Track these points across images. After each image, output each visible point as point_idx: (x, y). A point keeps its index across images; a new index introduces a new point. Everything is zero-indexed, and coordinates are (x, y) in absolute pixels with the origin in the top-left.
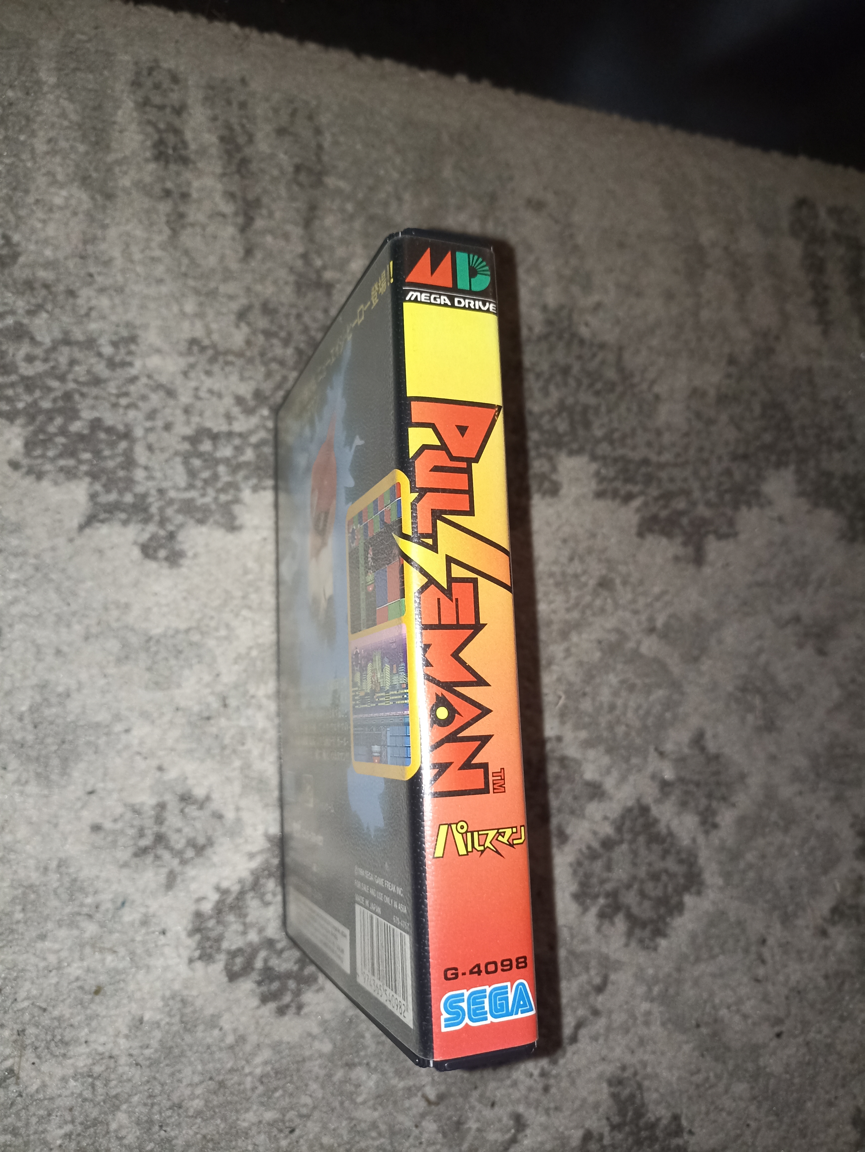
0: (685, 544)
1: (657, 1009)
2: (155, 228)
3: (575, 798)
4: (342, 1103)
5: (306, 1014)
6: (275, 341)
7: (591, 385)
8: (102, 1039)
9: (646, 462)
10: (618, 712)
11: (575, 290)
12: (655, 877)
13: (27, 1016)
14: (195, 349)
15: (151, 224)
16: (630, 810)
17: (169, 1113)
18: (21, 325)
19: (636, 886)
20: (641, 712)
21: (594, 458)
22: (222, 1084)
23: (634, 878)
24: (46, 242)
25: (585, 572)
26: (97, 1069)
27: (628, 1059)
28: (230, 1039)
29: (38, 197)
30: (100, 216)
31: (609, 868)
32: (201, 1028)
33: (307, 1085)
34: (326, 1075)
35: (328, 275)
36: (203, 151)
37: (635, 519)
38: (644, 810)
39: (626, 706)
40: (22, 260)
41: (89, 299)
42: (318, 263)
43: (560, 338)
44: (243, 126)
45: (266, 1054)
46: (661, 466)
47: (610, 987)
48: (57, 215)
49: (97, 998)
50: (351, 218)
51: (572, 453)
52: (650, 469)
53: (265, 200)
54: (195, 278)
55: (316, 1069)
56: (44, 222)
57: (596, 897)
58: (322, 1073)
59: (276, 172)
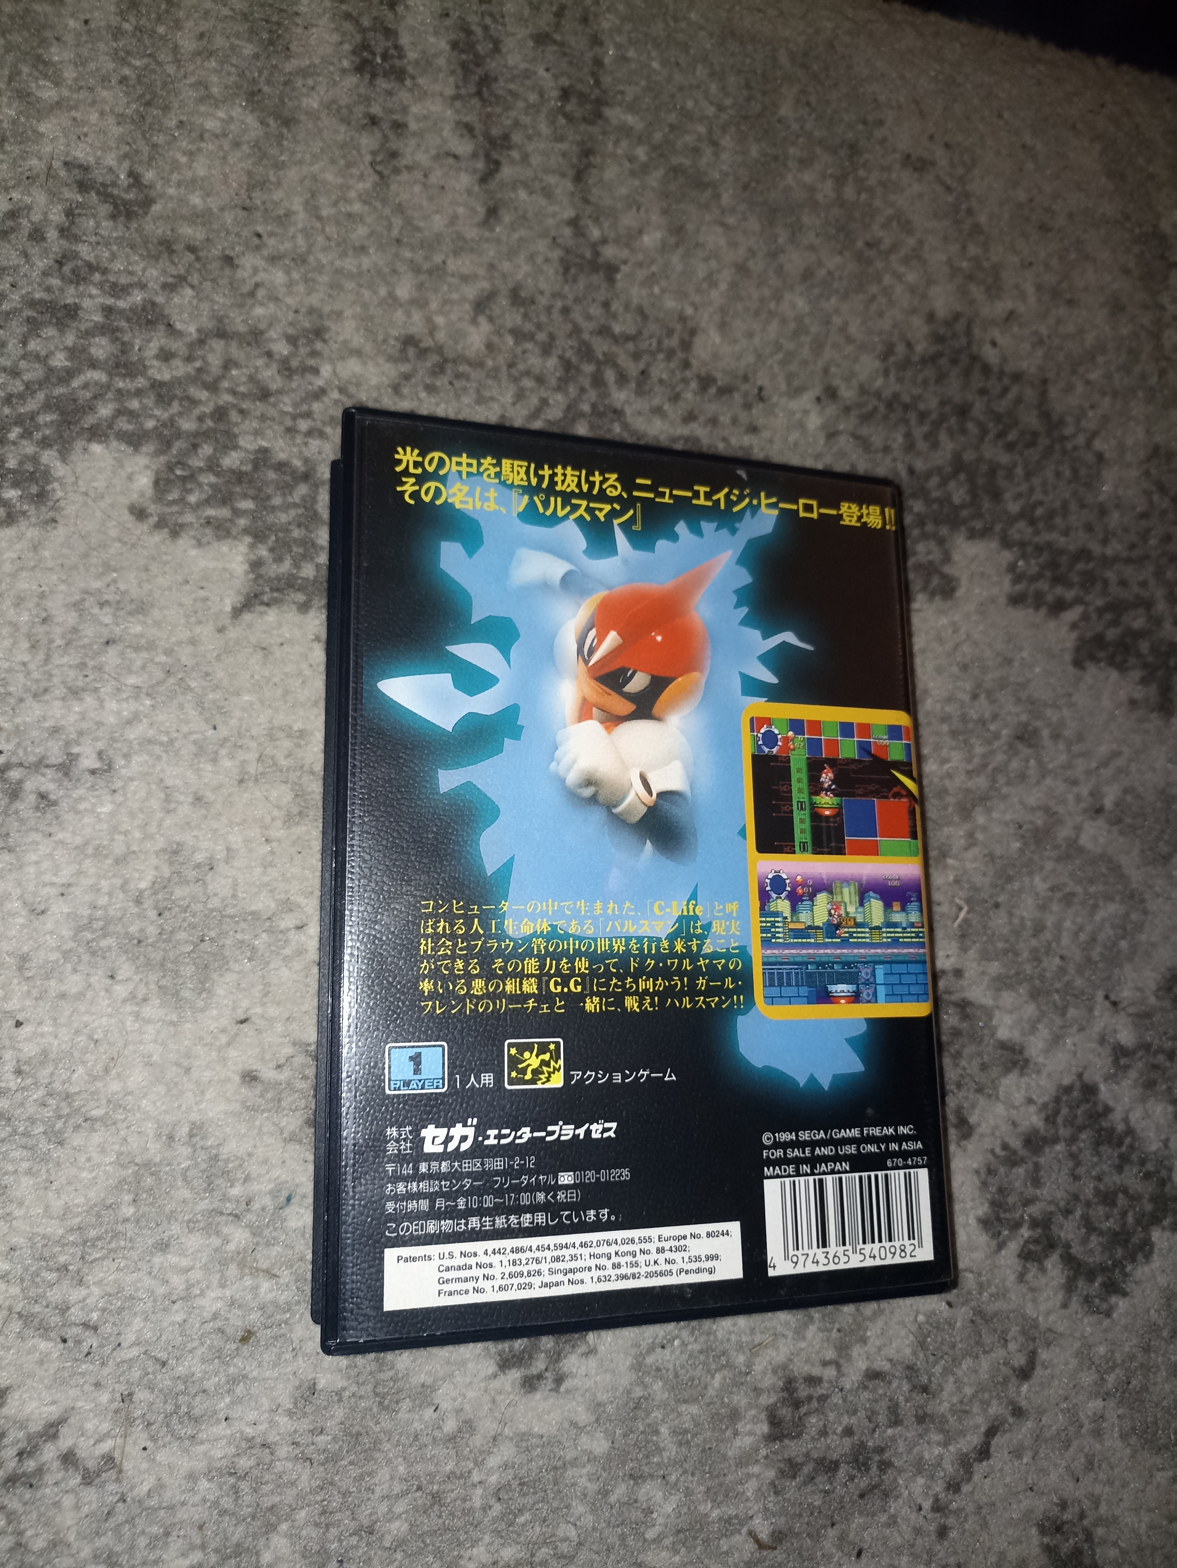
0: (1144, 681)
1: (1113, 1412)
2: (355, 171)
3: (984, 1067)
4: (623, 1538)
5: (568, 1391)
6: (529, 346)
7: (1001, 435)
8: (252, 1416)
9: (1084, 554)
10: (1047, 935)
11: (976, 291)
12: (1108, 1198)
13: (136, 1374)
14: (411, 352)
15: (349, 165)
16: (1068, 1090)
17: (354, 1540)
18: (154, 304)
19: (1078, 1213)
20: (1083, 937)
21: (1006, 543)
22: (436, 1498)
23: (1076, 1197)
24: (192, 184)
25: (995, 717)
26: (244, 1463)
27: (1069, 1489)
28: (450, 1426)
29: (184, 118)
30: (274, 151)
31: (1036, 1182)
32: (406, 1405)
33: (568, 1507)
34: (599, 1492)
35: (609, 252)
36: (426, 63)
37: (1070, 640)
38: (1090, 1090)
39: (1058, 926)
40: (156, 208)
41: (255, 270)
42: (595, 233)
43: (954, 362)
44: (486, 28)
45: (506, 1452)
46: (1107, 562)
47: (1039, 1371)
48: (209, 146)
49: (246, 1350)
50: (645, 169)
51: (972, 535)
52: (1091, 565)
53: (517, 138)
54: (412, 248)
55: (583, 1482)
56: (191, 154)
57: (1016, 1225)
58: (592, 1487)
59: (533, 97)
